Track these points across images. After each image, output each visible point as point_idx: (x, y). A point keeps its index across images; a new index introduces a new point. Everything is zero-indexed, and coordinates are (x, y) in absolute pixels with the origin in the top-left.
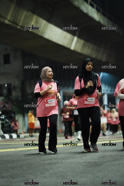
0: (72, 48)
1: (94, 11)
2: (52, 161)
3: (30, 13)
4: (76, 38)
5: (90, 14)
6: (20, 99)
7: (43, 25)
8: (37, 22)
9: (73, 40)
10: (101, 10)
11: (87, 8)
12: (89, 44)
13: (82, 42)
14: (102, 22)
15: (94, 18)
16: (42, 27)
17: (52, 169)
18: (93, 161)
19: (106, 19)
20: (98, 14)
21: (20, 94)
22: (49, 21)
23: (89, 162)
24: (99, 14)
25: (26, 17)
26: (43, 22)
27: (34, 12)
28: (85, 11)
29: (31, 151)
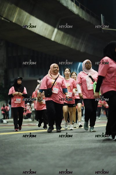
0: (53, 39)
1: (73, 5)
2: (33, 145)
3: (13, 5)
4: (56, 30)
5: (70, 8)
6: (3, 86)
7: (26, 16)
8: (20, 14)
9: (53, 31)
10: (80, 4)
11: (67, 2)
12: (68, 35)
13: (62, 33)
14: (81, 15)
15: (73, 11)
16: (25, 19)
17: (33, 153)
18: (71, 145)
19: (84, 12)
20: (76, 7)
21: (3, 82)
22: (32, 13)
23: (67, 146)
24: (78, 7)
25: (9, 9)
26: (26, 14)
27: (17, 5)
28: (65, 5)
29: (14, 136)
